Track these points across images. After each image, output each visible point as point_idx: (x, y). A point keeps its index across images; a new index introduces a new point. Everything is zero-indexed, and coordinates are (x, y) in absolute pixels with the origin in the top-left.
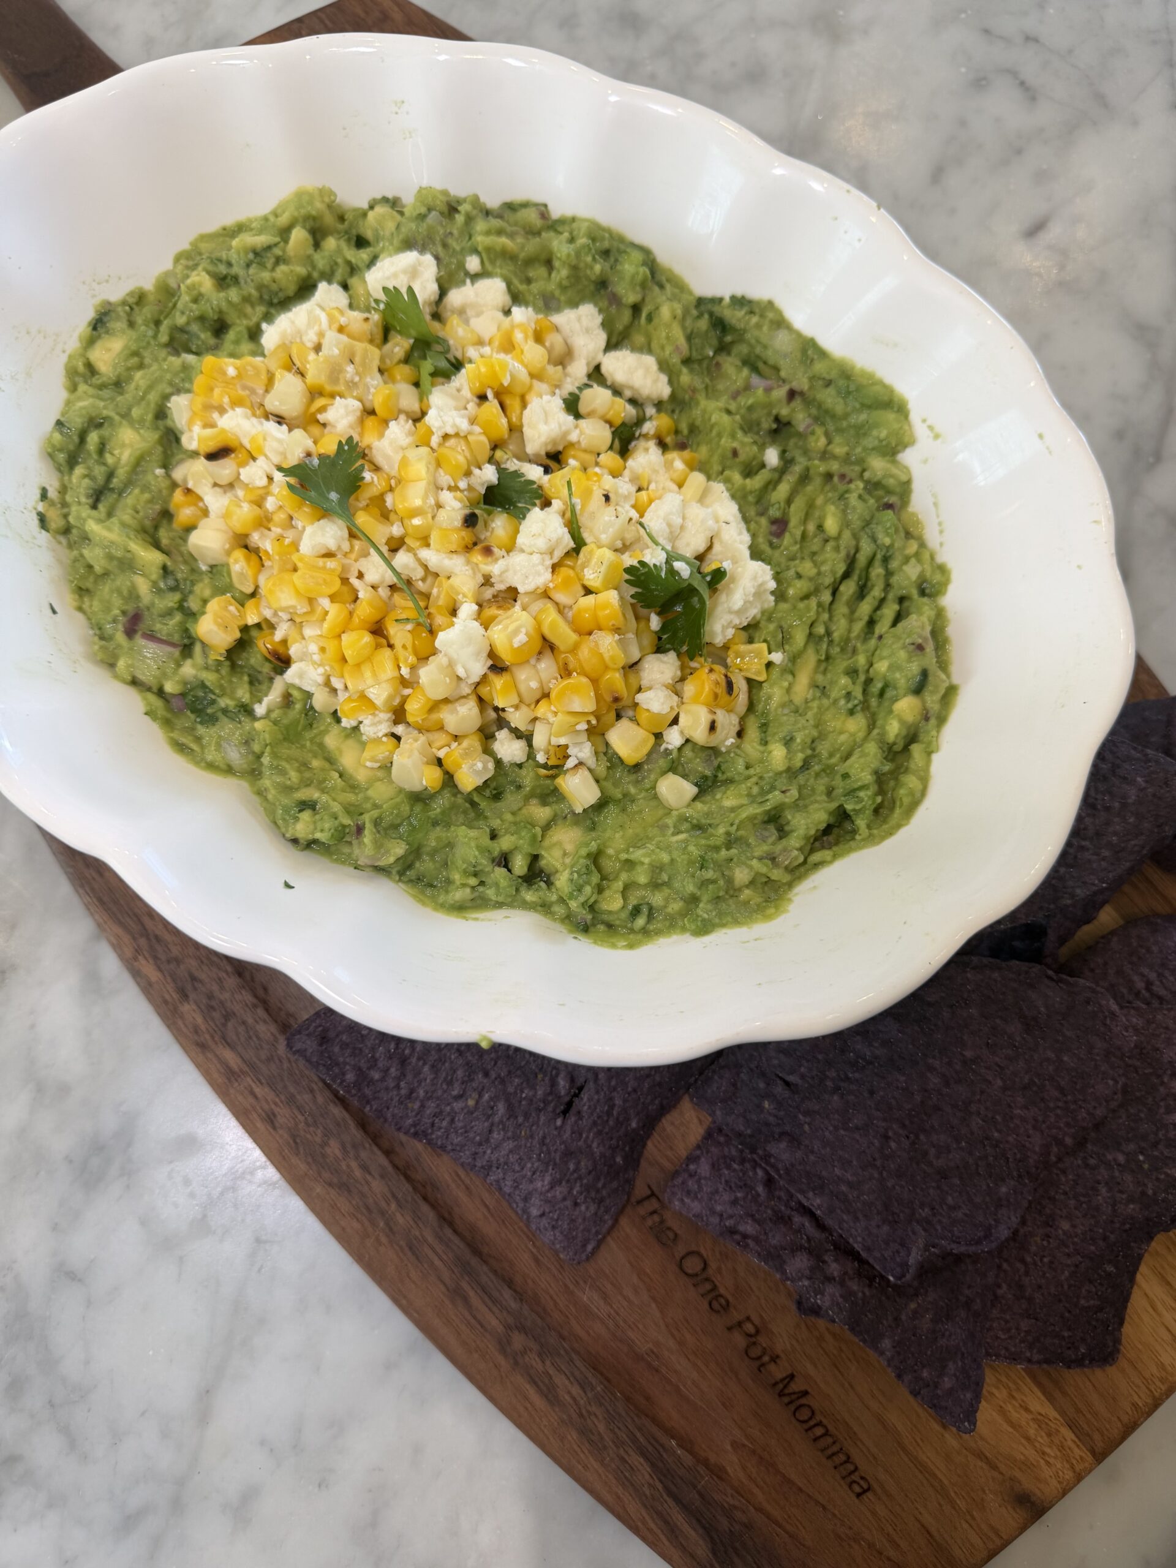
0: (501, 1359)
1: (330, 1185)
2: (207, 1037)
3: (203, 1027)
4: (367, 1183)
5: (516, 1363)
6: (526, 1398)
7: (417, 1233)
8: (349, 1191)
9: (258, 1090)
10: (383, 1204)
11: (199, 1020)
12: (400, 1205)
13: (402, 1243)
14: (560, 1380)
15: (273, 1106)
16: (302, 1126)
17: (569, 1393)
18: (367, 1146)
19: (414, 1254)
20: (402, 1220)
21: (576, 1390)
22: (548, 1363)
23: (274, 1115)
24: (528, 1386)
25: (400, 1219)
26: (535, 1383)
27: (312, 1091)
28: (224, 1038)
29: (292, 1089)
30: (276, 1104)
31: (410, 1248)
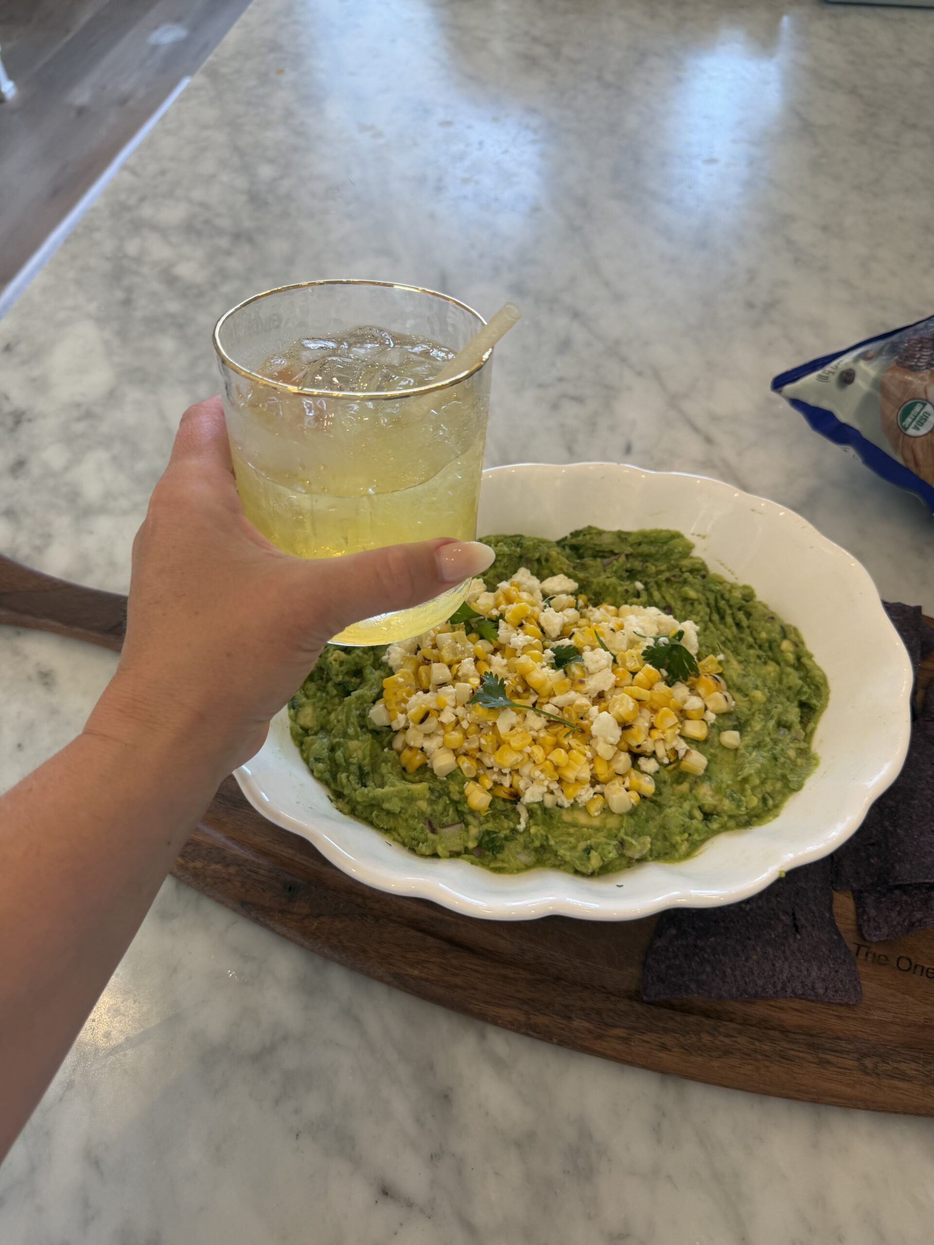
0: (869, 1079)
1: (719, 1057)
2: (598, 1030)
3: (591, 1027)
4: (736, 1042)
5: (878, 1074)
6: (898, 1088)
7: (780, 1048)
8: (731, 1053)
9: (646, 1038)
10: (753, 1047)
11: (587, 1025)
12: (759, 1041)
13: (778, 1058)
14: (903, 1066)
15: (660, 1040)
16: (681, 1039)
17: (912, 1069)
18: (719, 1024)
19: (787, 1059)
20: (766, 1047)
21: (913, 1065)
22: (890, 1062)
23: (663, 1044)
24: (893, 1082)
25: (765, 1047)
26: (895, 1077)
27: (671, 1018)
28: (606, 1024)
29: (661, 1025)
30: (660, 1038)
31: (783, 1058)
